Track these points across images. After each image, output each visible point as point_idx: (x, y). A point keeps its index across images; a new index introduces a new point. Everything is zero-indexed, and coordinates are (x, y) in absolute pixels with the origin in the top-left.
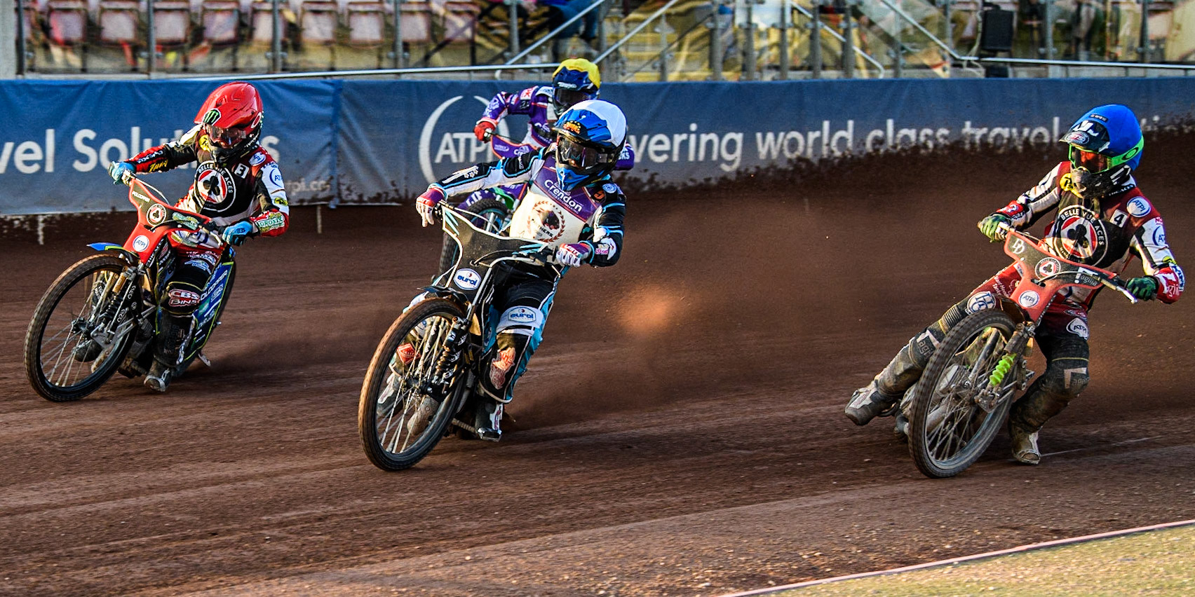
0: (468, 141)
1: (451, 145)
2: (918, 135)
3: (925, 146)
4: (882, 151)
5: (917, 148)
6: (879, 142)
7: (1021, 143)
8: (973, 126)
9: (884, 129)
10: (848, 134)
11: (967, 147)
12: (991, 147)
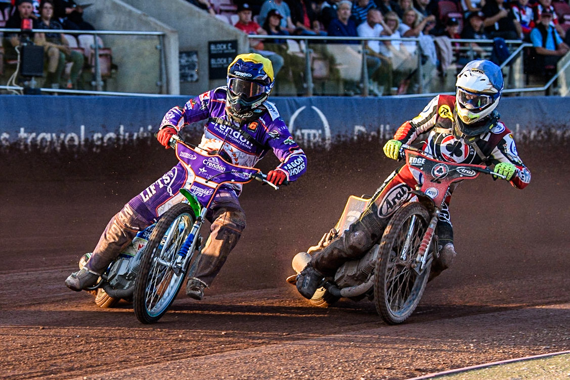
7: (59, 145)
8: (25, 132)
11: (22, 147)
12: (38, 147)
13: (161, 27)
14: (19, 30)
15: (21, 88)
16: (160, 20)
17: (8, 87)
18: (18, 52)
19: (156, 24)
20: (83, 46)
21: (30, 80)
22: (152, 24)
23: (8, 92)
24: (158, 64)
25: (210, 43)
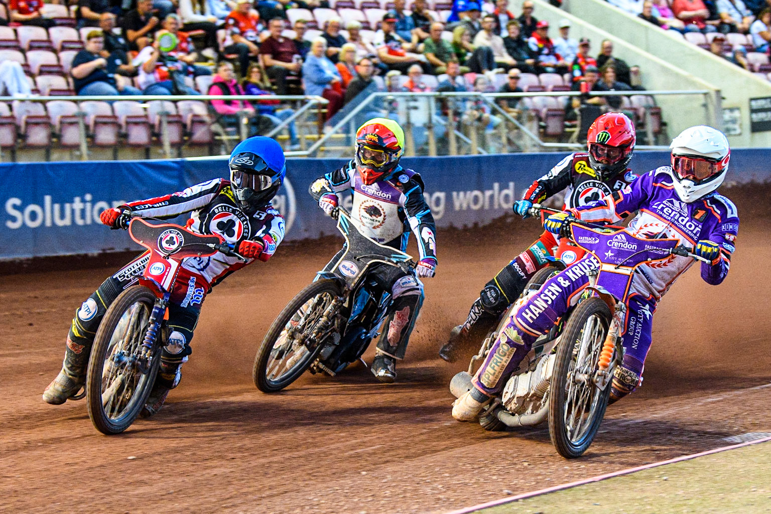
10: (509, 191)
17: (569, 145)
19: (702, 84)
20: (635, 106)
25: (752, 99)
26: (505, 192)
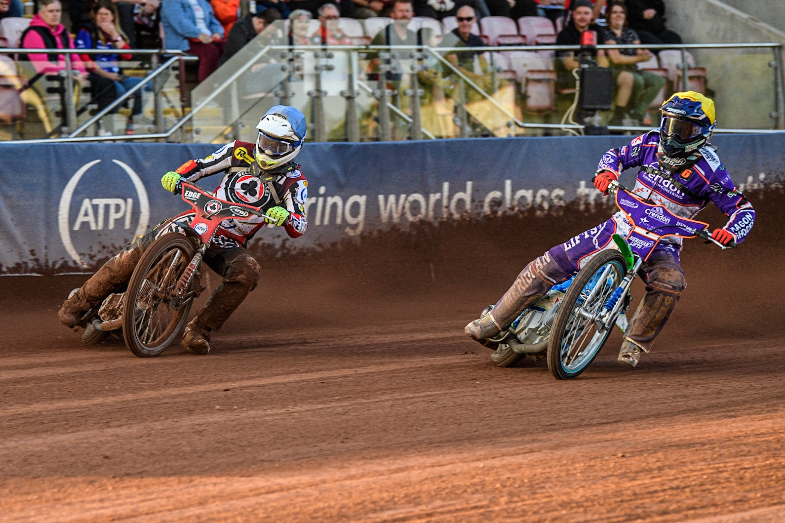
0: (107, 207)
1: (90, 211)
2: (534, 196)
3: (541, 207)
4: (500, 213)
5: (532, 210)
6: (497, 203)
8: (587, 186)
9: (502, 189)
10: (466, 196)
11: (582, 207)
12: (605, 207)
13: (777, 35)
14: (578, 47)
15: (581, 127)
16: (775, 26)
17: (562, 126)
18: (577, 77)
19: (770, 31)
20: (666, 67)
21: (593, 115)
22: (764, 32)
23: (563, 133)
24: (772, 87)
26: (459, 195)
